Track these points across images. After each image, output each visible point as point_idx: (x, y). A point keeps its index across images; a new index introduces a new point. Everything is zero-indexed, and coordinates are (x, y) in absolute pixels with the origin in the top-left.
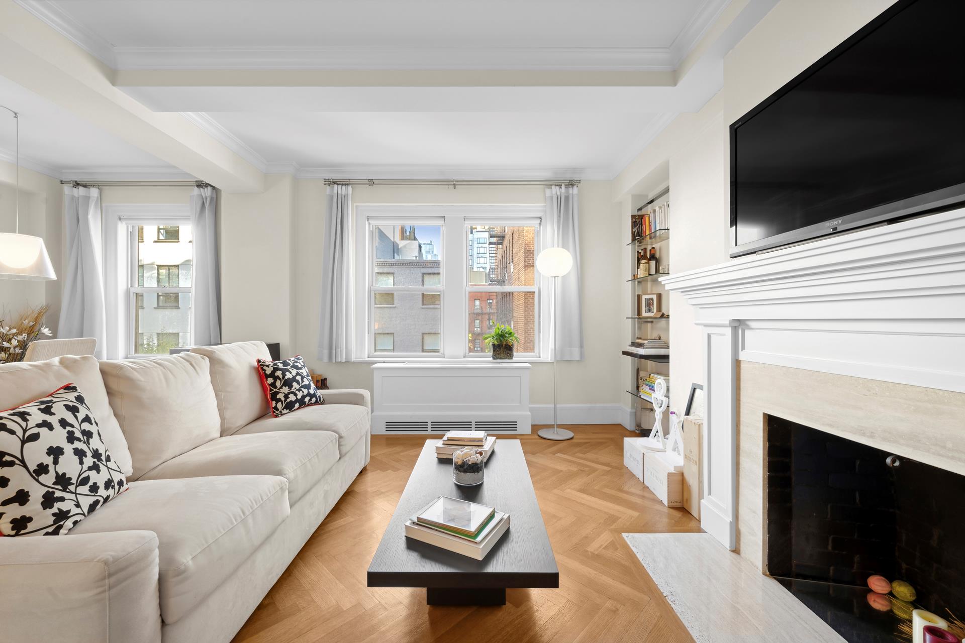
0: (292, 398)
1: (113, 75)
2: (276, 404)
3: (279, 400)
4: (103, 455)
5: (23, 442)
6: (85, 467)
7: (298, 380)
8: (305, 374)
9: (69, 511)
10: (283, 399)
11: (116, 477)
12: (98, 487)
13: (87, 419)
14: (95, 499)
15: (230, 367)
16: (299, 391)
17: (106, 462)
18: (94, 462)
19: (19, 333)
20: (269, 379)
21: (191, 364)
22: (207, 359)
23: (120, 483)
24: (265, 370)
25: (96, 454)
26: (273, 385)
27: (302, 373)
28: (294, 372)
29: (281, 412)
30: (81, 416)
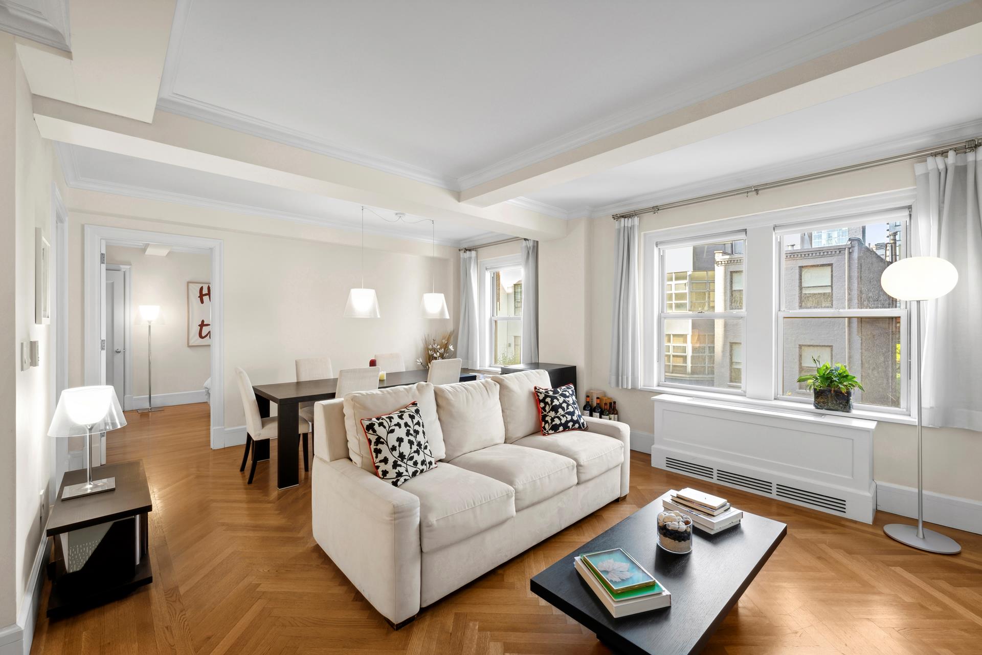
0: (557, 421)
1: (458, 196)
2: (545, 424)
3: (546, 422)
4: (423, 445)
5: (388, 433)
6: (413, 451)
7: (564, 407)
8: (571, 402)
9: (402, 473)
10: (550, 421)
11: (428, 459)
12: (418, 463)
13: (418, 423)
14: (416, 469)
15: (513, 391)
16: (563, 417)
17: (424, 449)
18: (417, 449)
19: (441, 348)
20: (541, 403)
21: (486, 389)
22: (498, 386)
23: (430, 463)
24: (538, 396)
25: (419, 444)
26: (544, 408)
27: (569, 401)
28: (561, 399)
29: (547, 431)
30: (415, 421)
